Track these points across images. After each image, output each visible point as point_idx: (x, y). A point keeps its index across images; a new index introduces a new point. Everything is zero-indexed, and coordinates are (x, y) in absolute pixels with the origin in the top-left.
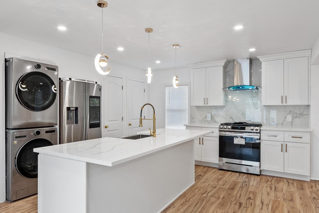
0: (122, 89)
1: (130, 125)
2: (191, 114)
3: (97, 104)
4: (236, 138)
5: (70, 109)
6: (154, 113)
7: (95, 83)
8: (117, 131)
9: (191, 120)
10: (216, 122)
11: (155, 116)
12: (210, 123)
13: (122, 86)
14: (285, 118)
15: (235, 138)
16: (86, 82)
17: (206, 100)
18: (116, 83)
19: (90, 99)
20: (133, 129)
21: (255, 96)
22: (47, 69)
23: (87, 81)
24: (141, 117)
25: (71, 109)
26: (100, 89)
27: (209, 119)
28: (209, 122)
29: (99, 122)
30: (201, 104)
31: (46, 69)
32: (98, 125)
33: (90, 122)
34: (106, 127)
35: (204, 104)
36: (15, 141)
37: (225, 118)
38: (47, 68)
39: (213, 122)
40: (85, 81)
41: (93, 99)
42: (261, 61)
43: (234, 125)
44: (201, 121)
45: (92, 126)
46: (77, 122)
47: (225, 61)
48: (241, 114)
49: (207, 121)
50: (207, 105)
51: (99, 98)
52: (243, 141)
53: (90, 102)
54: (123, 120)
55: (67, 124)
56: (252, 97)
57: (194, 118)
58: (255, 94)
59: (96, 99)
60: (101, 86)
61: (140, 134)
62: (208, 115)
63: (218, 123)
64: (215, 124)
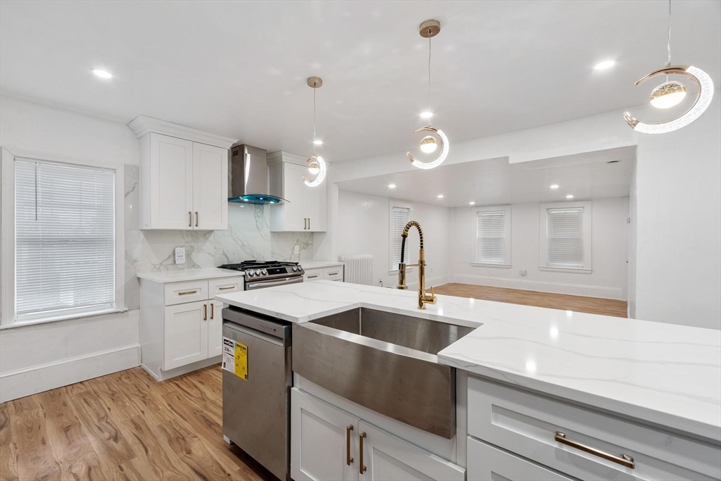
10: (193, 266)
12: (180, 269)
14: (293, 249)
17: (193, 217)
21: (259, 214)
24: (402, 261)
27: (181, 260)
28: (181, 266)
30: (182, 226)
35: (188, 224)
37: (213, 256)
39: (189, 267)
44: (157, 267)
49: (175, 264)
50: (196, 228)
62: (177, 250)
63: (199, 267)
64: (193, 269)
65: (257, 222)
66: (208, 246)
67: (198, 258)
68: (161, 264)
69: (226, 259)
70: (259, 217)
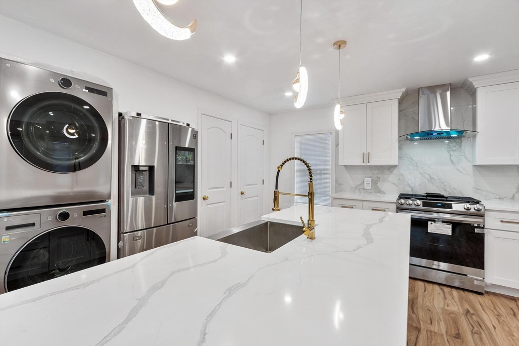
0: (231, 138)
1: (242, 193)
2: (336, 179)
3: (189, 161)
4: (433, 222)
5: (139, 168)
6: (311, 179)
7: (185, 125)
8: (223, 204)
9: (336, 188)
10: (379, 192)
11: (312, 187)
12: (369, 193)
13: (231, 134)
15: (429, 223)
16: (170, 121)
17: (366, 156)
18: (220, 129)
19: (177, 151)
20: (247, 199)
21: (454, 148)
22: (87, 91)
23: (172, 121)
24: (277, 188)
25: (141, 168)
26: (195, 136)
27: (368, 186)
28: (368, 191)
29: (192, 190)
30: (359, 162)
31: (84, 90)
32: (191, 196)
33: (177, 192)
34: (204, 199)
35: (362, 162)
36: (3, 237)
37: (397, 186)
38: (87, 88)
39: (375, 192)
40: (168, 120)
41: (182, 152)
42: (475, 87)
43: (426, 199)
44: (354, 189)
45: (180, 198)
46: (151, 191)
47: (404, 90)
48: (428, 180)
49: (364, 189)
50: (368, 164)
51: (192, 150)
52: (447, 228)
53: (176, 156)
54: (231, 187)
55: (131, 195)
56: (449, 152)
57: (341, 184)
58: (454, 146)
59: (187, 152)
60: (197, 132)
61: (267, 220)
62: (366, 179)
63: (384, 193)
64: (379, 194)
65: (450, 156)
66: (392, 177)
67: (383, 186)
68: (356, 188)
69: (410, 189)
70: (454, 151)
